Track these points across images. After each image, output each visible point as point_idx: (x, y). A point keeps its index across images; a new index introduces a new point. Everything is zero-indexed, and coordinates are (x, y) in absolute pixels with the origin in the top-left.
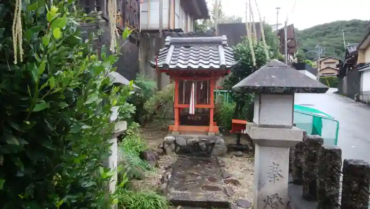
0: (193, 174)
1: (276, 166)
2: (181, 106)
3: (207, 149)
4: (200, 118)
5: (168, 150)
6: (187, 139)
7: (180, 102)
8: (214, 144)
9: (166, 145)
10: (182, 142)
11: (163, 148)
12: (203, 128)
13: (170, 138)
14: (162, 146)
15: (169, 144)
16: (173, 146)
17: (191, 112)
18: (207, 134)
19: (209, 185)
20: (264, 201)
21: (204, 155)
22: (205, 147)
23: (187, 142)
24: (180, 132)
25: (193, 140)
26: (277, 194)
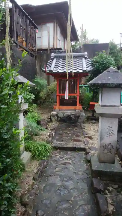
0: (67, 133)
1: (111, 128)
2: (60, 95)
3: (75, 119)
4: (71, 101)
5: (53, 119)
6: (64, 113)
7: (60, 93)
8: (79, 116)
9: (52, 117)
10: (61, 115)
11: (50, 118)
12: (73, 107)
13: (54, 113)
14: (49, 117)
15: (54, 116)
16: (56, 117)
17: (66, 98)
18: (75, 111)
19: (75, 139)
20: (104, 147)
21: (73, 123)
22: (74, 118)
23: (64, 115)
24: (60, 110)
25: (67, 114)
26: (111, 143)
